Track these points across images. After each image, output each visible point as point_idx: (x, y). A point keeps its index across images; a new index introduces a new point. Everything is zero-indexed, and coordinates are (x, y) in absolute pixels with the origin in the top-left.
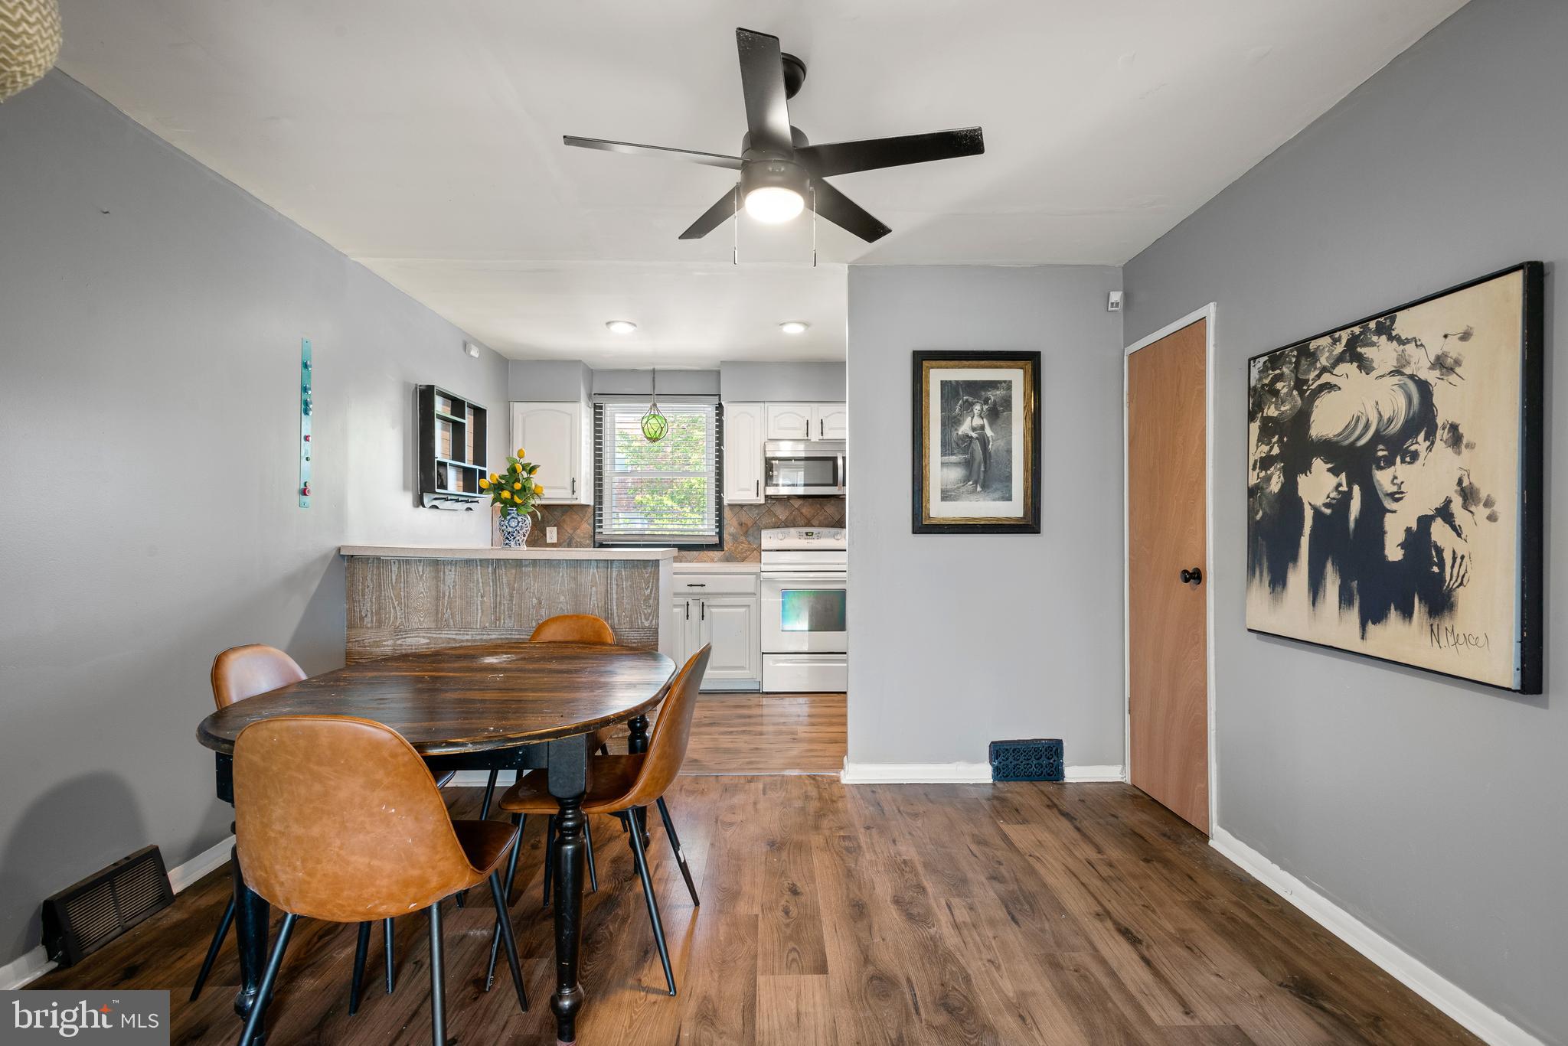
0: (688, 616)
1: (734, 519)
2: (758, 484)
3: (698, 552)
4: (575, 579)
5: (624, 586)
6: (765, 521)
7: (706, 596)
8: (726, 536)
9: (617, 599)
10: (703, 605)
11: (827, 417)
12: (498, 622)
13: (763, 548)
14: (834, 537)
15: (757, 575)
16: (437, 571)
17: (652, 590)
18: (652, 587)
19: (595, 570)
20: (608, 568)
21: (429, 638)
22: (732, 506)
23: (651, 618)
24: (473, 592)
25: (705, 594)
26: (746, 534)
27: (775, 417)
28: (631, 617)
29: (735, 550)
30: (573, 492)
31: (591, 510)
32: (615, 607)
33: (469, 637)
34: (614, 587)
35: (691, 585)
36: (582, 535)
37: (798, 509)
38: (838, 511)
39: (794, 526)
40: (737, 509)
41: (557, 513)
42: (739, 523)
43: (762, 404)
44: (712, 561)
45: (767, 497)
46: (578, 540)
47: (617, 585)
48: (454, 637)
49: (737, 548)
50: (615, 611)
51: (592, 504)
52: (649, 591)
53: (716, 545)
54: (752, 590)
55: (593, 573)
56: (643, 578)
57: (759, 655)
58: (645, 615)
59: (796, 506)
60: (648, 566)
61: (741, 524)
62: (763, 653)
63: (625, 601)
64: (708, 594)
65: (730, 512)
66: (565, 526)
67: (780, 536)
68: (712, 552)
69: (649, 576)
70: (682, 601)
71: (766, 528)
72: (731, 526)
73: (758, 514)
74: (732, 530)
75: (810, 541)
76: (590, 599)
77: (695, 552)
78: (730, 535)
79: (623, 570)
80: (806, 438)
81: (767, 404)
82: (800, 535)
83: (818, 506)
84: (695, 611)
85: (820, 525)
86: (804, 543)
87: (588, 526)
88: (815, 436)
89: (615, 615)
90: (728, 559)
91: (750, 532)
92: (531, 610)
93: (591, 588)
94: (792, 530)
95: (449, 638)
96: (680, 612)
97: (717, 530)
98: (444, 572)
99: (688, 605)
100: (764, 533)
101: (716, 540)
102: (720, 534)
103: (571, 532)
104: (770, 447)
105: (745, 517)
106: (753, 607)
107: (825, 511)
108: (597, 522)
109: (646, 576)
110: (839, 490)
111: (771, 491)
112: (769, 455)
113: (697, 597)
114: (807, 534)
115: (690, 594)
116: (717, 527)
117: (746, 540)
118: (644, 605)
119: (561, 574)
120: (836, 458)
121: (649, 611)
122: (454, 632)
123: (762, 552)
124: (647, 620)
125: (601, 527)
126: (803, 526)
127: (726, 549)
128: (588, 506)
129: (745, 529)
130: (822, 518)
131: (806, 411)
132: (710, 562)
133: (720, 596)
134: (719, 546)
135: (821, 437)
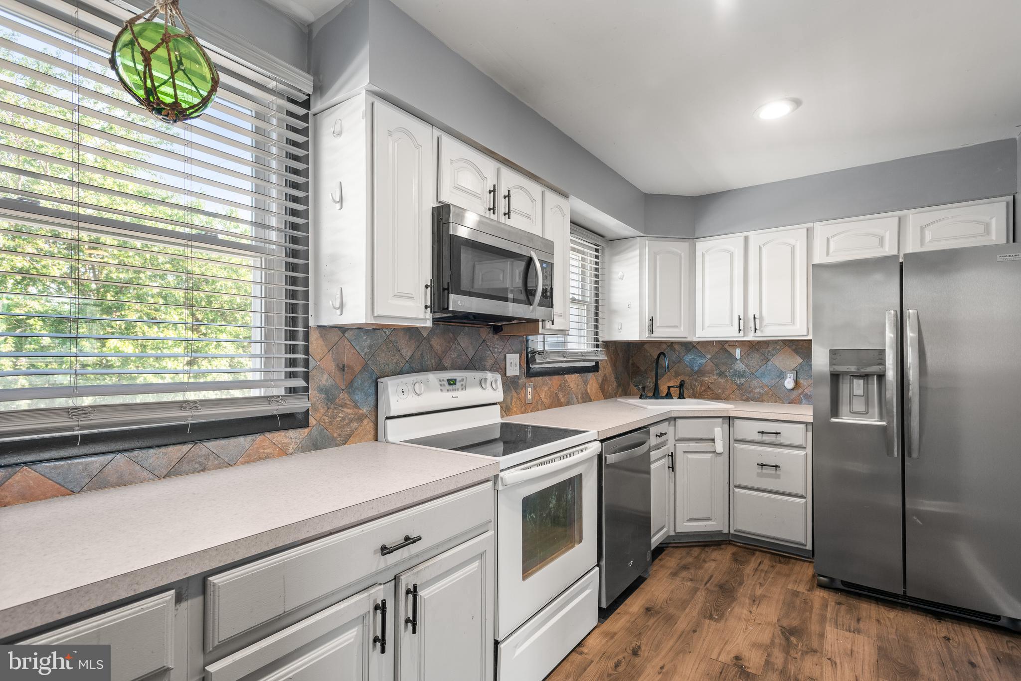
1: (330, 356)
3: (249, 438)
6: (383, 359)
8: (313, 394)
13: (382, 413)
14: (481, 385)
15: (493, 479)
26: (350, 386)
27: (451, 162)
29: (331, 423)
38: (472, 344)
40: (333, 336)
42: (337, 365)
43: (430, 127)
44: (282, 452)
49: (333, 417)
53: (290, 414)
61: (342, 368)
62: (498, 644)
65: (321, 339)
67: (418, 389)
68: (281, 434)
71: (386, 374)
72: (323, 371)
73: (370, 347)
74: (327, 379)
75: (454, 394)
77: (241, 439)
78: (321, 390)
81: (436, 132)
82: (440, 385)
83: (451, 335)
86: (445, 398)
90: (317, 443)
91: (358, 382)
94: (433, 377)
97: (290, 383)
101: (291, 405)
105: (347, 353)
106: (489, 552)
107: (459, 344)
110: (532, 311)
114: (449, 382)
117: (351, 399)
120: (532, 258)
123: (380, 422)
126: (439, 369)
127: (312, 421)
129: (348, 377)
132: (279, 455)
134: (296, 417)
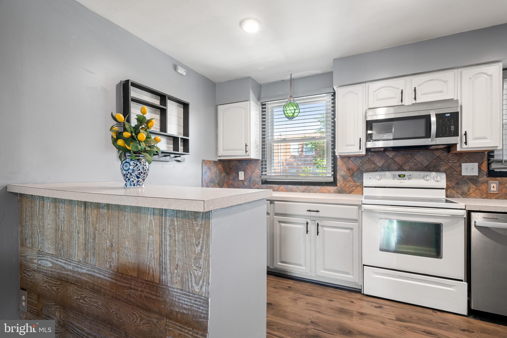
0: (307, 231)
1: (344, 166)
2: (360, 140)
4: (136, 224)
5: (177, 238)
6: (366, 166)
7: (320, 219)
8: (338, 177)
9: (170, 252)
10: (318, 225)
11: (419, 86)
12: (87, 258)
13: (364, 185)
14: (424, 178)
15: (359, 206)
16: (56, 207)
17: (202, 247)
18: (203, 244)
19: (152, 218)
20: (162, 216)
21: (52, 263)
22: (342, 157)
23: (201, 282)
24: (73, 229)
25: (320, 217)
26: (352, 175)
27: (375, 91)
28: (182, 278)
29: (345, 186)
30: (246, 151)
31: (260, 162)
32: (168, 262)
33: (71, 268)
34: (168, 238)
35: (310, 211)
36: (256, 176)
37: (392, 159)
38: (426, 159)
39: (389, 170)
40: (346, 160)
41: (244, 164)
42: (347, 169)
43: (364, 85)
44: (329, 192)
45: (368, 150)
46: (254, 178)
47: (170, 235)
48: (63, 265)
49: (346, 185)
50: (168, 266)
51: (261, 159)
52: (199, 248)
53: (332, 182)
54: (355, 217)
55: (151, 220)
56: (193, 230)
57: (361, 266)
58: (195, 277)
59: (391, 157)
60: (198, 217)
61: (349, 170)
62: (364, 265)
63: (177, 256)
64: (322, 217)
65: (341, 161)
66: (248, 171)
67: (378, 177)
68: (329, 187)
69: (199, 230)
70: (304, 221)
71: (367, 171)
72: (342, 170)
73: (361, 162)
74: (343, 173)
75: (402, 181)
76: (148, 248)
77: (318, 187)
78: (341, 176)
79: (175, 219)
80: (400, 104)
81: (367, 84)
82: (394, 177)
84: (312, 228)
85: (411, 170)
87: (259, 171)
88: (408, 100)
89: (168, 271)
90: (340, 192)
91: (356, 174)
92: (106, 251)
93: (149, 236)
94: (388, 173)
95: (62, 266)
96: (303, 228)
97: (333, 173)
98: (59, 209)
99: (307, 223)
100: (365, 175)
101: (332, 179)
102: (335, 176)
103: (250, 174)
104: (370, 113)
105: (351, 165)
106: (356, 230)
108: (264, 168)
109: (197, 228)
110: (431, 141)
111: (370, 145)
112: (369, 119)
113: (314, 219)
114: (399, 176)
115: (309, 216)
116: (332, 171)
117: (353, 180)
118: (195, 265)
119: (126, 218)
120: (430, 115)
121: (200, 273)
122: (64, 261)
123: (364, 188)
124: (197, 284)
125: (266, 171)
126: (396, 170)
127: (338, 185)
128: (259, 160)
129: (351, 172)
130: (413, 164)
131: (400, 83)
133: (331, 220)
134: (334, 183)
135: (414, 102)
